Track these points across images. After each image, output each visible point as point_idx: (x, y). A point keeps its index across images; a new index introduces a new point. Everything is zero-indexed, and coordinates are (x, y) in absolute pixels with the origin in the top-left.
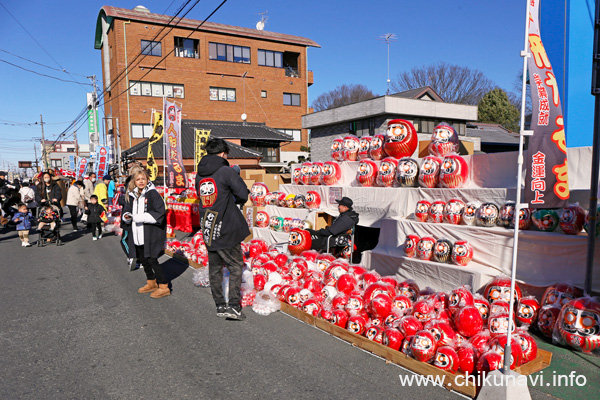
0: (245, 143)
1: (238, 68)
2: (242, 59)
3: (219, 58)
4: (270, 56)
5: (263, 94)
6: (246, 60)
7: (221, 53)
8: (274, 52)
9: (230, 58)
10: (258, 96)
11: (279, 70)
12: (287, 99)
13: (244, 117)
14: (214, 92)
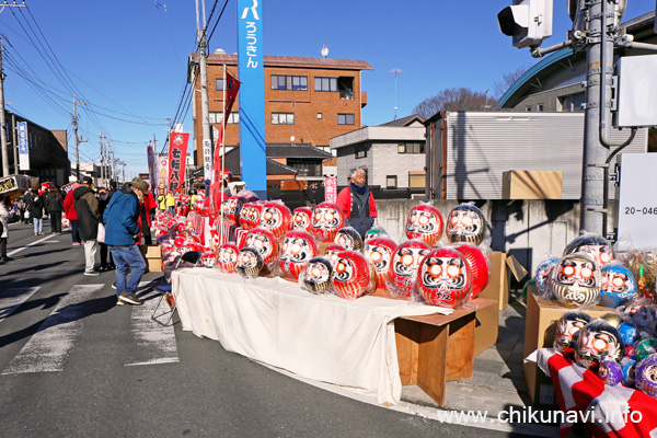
0: (291, 162)
1: (296, 95)
2: (300, 86)
3: (280, 88)
4: (326, 81)
5: (319, 116)
6: (304, 87)
7: (282, 84)
8: (329, 78)
9: (289, 87)
10: (315, 117)
11: (333, 94)
12: (342, 119)
13: (293, 139)
14: (275, 117)
